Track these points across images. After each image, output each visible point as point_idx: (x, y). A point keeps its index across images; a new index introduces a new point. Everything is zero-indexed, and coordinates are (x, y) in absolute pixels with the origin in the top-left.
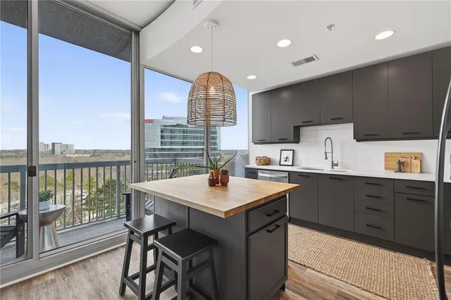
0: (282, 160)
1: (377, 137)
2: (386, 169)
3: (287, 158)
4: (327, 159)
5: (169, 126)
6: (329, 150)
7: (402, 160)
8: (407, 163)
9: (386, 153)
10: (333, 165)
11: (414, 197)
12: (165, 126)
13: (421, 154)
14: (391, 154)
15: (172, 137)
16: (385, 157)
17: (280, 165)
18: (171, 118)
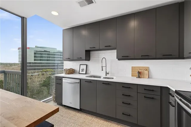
0: (81, 70)
1: (128, 58)
2: (132, 76)
3: (83, 69)
4: (102, 70)
5: (39, 51)
6: (104, 65)
7: (140, 71)
8: (142, 73)
9: (132, 67)
10: (107, 74)
11: (148, 96)
12: (36, 51)
13: (148, 68)
14: (135, 67)
15: (41, 57)
16: (132, 69)
17: (79, 73)
18: (40, 47)
